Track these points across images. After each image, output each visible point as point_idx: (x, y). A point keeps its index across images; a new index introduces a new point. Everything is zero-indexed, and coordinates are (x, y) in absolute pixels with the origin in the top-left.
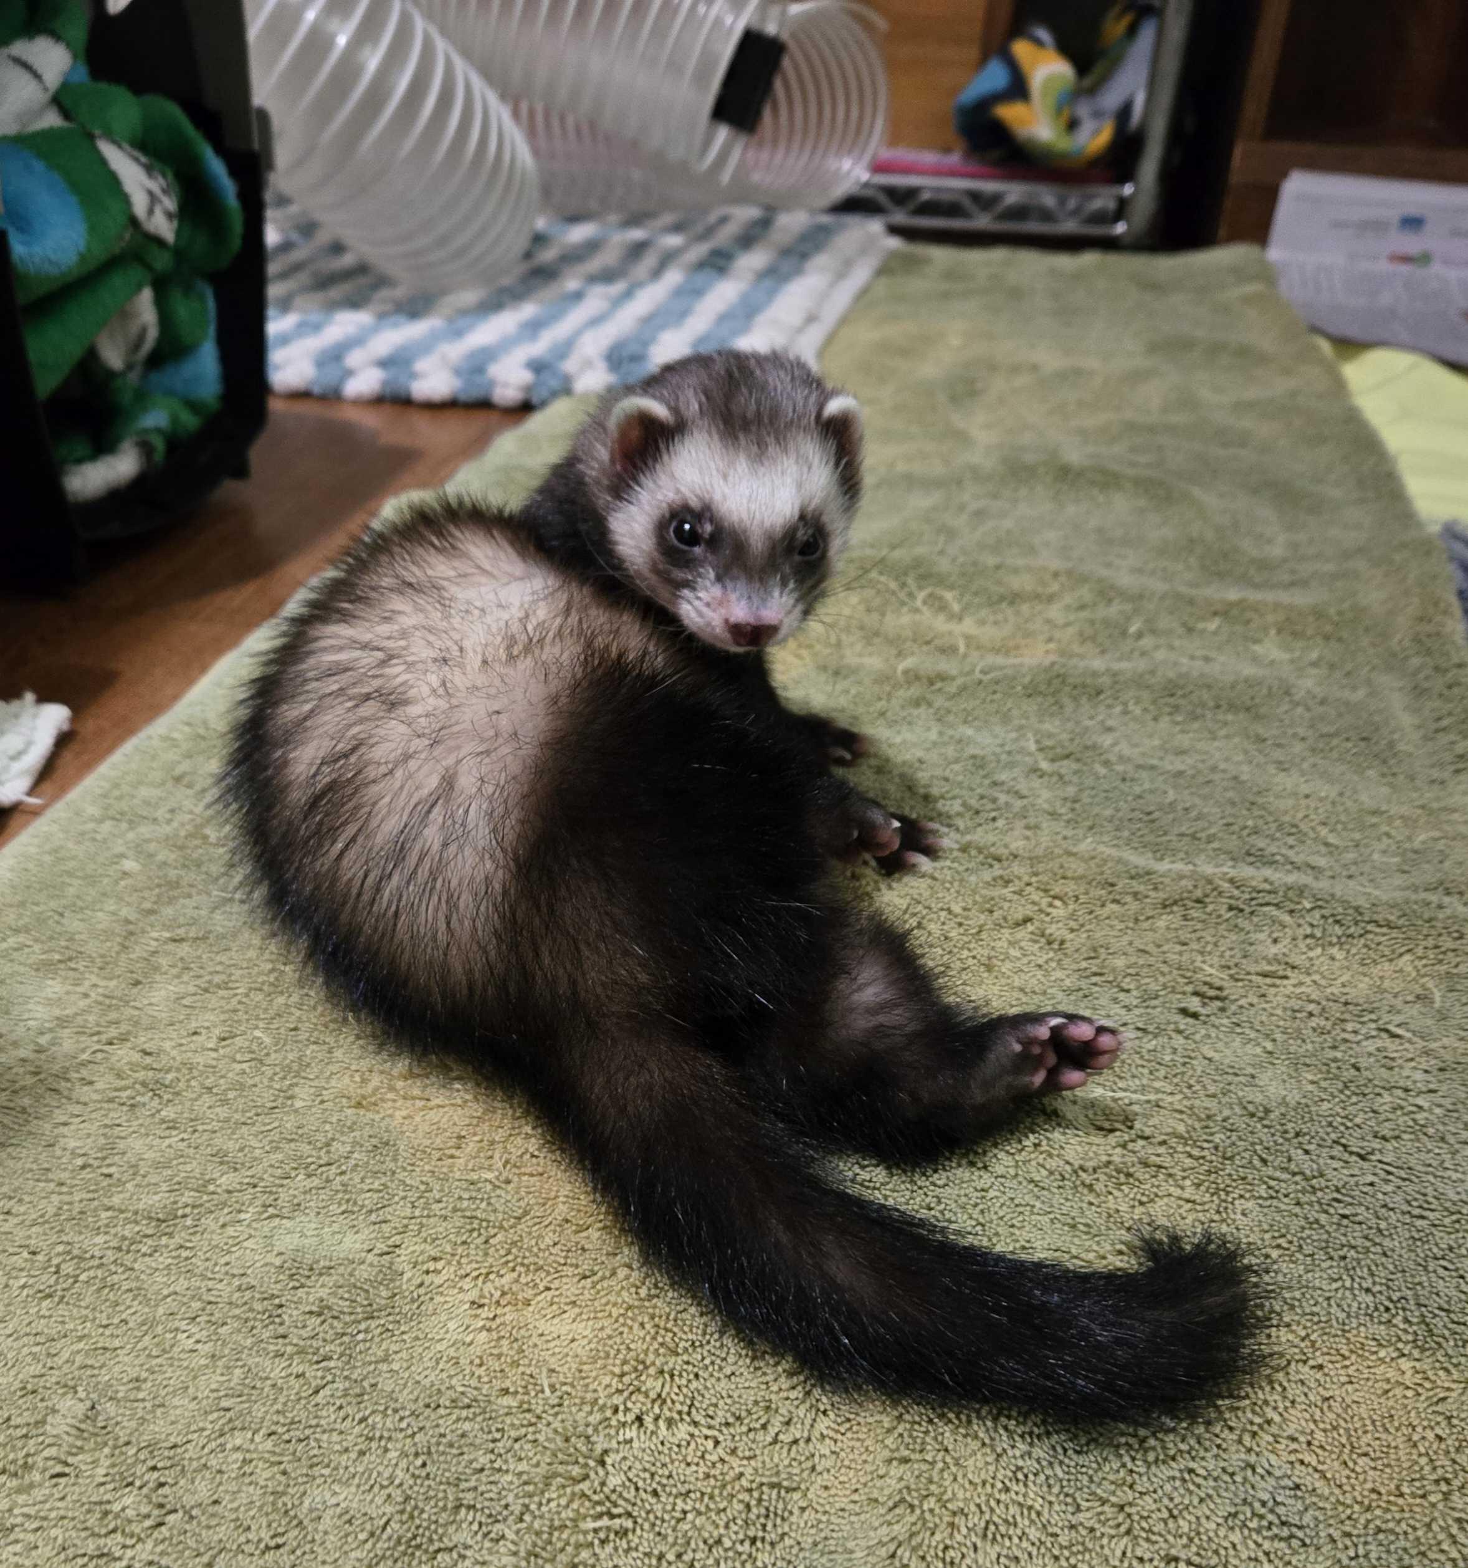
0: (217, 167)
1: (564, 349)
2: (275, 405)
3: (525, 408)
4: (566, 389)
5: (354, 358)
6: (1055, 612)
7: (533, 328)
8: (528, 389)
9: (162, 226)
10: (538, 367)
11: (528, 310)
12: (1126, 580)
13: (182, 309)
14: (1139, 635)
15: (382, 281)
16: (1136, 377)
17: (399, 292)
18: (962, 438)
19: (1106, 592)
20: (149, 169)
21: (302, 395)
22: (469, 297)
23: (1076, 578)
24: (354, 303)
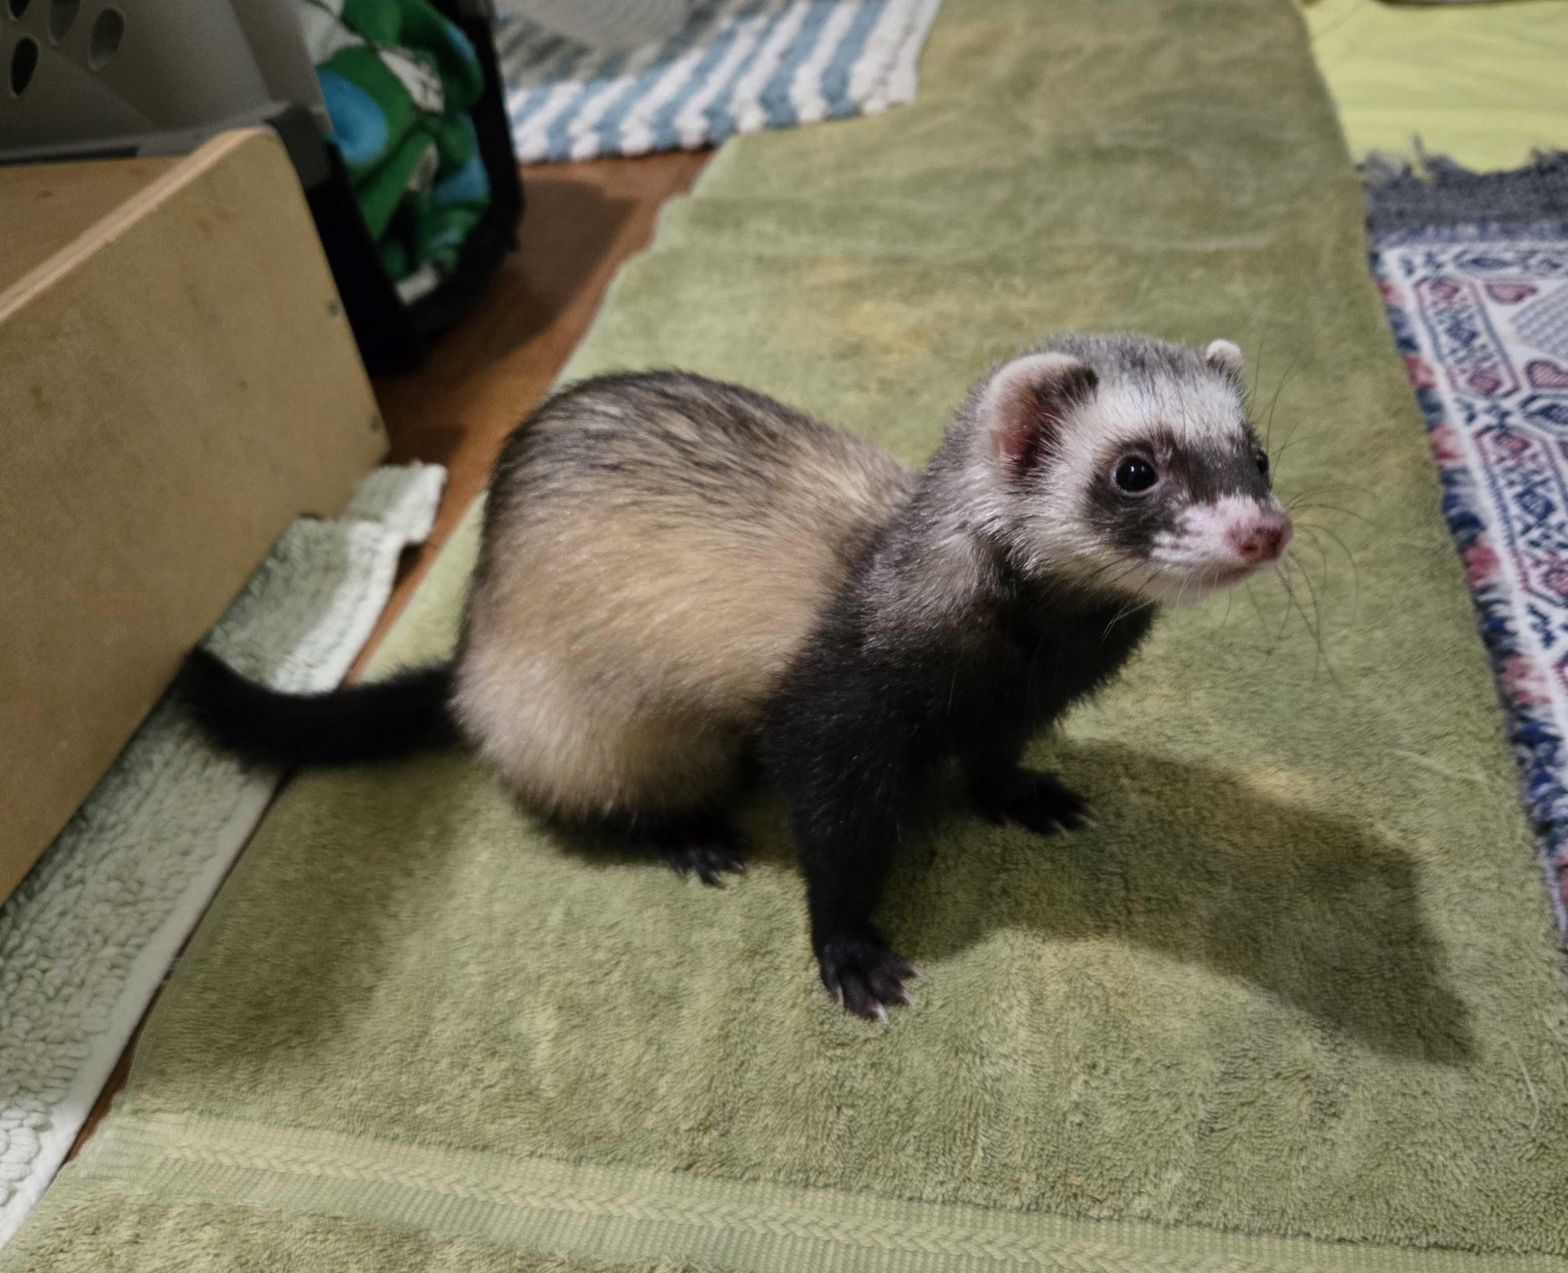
0: (458, 37)
1: (726, 96)
2: (526, 175)
3: (707, 148)
4: (732, 129)
5: (576, 127)
6: (1091, 279)
7: (701, 73)
8: (707, 133)
9: (434, 102)
10: (711, 113)
11: (693, 58)
12: (1140, 245)
13: (453, 140)
14: (1149, 290)
15: (581, 51)
16: (1154, 47)
17: (597, 57)
18: (1025, 130)
19: (1126, 257)
20: (416, 62)
21: (541, 163)
22: (649, 51)
23: (1104, 249)
24: (564, 73)
